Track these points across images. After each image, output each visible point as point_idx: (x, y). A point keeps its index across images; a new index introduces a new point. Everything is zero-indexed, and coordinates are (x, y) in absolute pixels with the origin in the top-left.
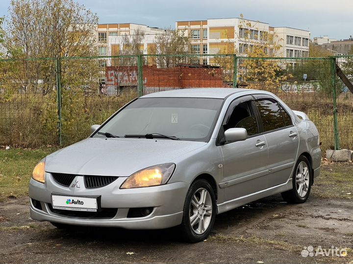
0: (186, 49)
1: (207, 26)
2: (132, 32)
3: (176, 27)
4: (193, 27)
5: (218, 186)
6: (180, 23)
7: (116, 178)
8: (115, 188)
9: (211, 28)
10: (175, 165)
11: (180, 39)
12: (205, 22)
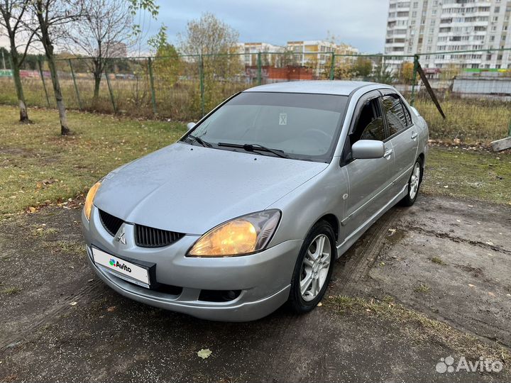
0: (291, 57)
1: (303, 45)
2: (263, 48)
3: (286, 45)
4: (296, 45)
5: (340, 224)
6: (289, 43)
7: (182, 235)
8: (178, 254)
9: (306, 46)
10: (281, 212)
11: (289, 52)
12: (302, 43)
